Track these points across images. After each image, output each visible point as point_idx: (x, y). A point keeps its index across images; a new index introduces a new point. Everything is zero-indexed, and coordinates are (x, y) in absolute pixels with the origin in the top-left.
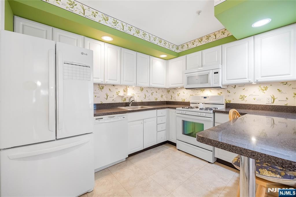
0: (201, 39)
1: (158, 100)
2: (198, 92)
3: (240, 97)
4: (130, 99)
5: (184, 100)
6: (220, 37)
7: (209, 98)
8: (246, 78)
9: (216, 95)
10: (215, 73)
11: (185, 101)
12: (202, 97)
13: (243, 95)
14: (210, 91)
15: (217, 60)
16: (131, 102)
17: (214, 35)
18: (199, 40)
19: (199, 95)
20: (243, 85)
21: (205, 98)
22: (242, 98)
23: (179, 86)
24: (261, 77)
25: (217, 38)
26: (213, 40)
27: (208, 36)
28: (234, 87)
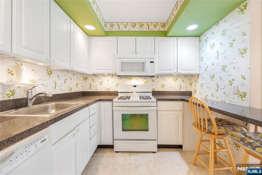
0: (134, 25)
1: (73, 91)
2: (125, 81)
3: (161, 86)
4: (30, 91)
5: (109, 89)
6: (152, 29)
7: (139, 87)
8: (172, 70)
9: (143, 84)
10: (151, 62)
11: (110, 91)
12: (131, 86)
13: (163, 84)
14: (137, 79)
15: (150, 50)
16: (35, 96)
17: (147, 25)
18: (132, 24)
19: (127, 84)
20: (163, 76)
21: (135, 86)
22: (163, 86)
23: (106, 72)
24: (182, 70)
25: (149, 29)
26: (146, 30)
27: (141, 23)
28: (157, 77)
